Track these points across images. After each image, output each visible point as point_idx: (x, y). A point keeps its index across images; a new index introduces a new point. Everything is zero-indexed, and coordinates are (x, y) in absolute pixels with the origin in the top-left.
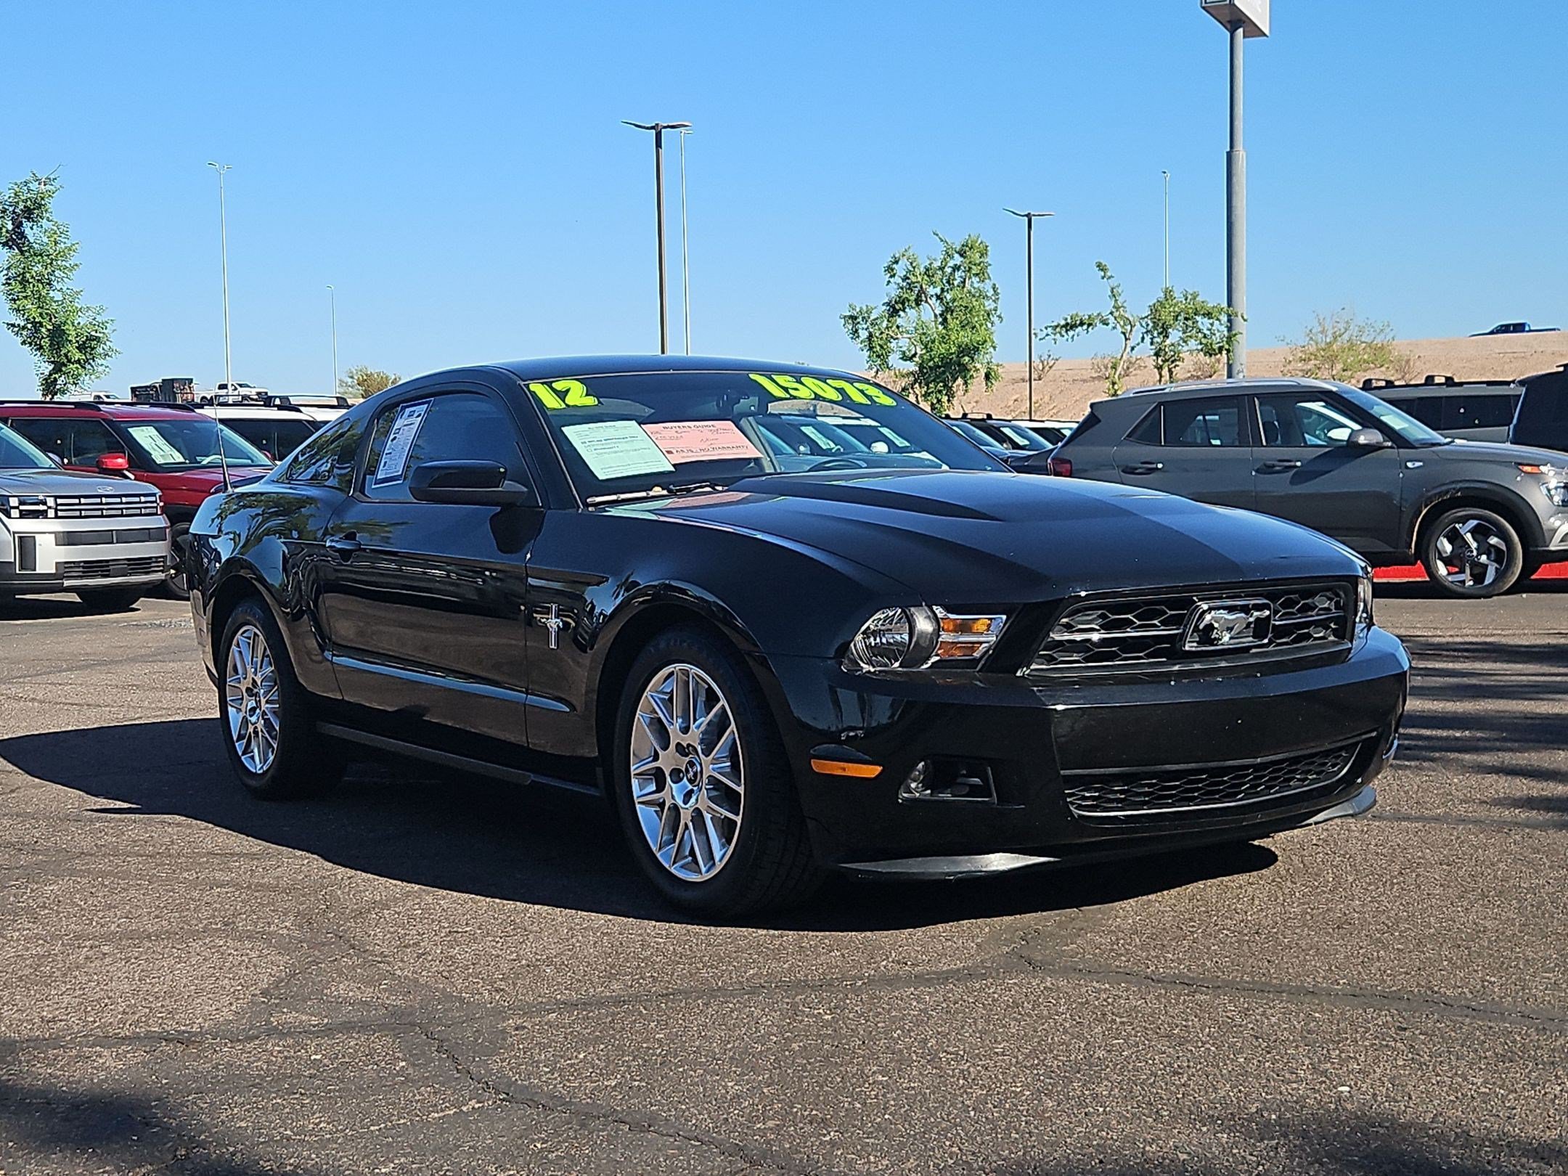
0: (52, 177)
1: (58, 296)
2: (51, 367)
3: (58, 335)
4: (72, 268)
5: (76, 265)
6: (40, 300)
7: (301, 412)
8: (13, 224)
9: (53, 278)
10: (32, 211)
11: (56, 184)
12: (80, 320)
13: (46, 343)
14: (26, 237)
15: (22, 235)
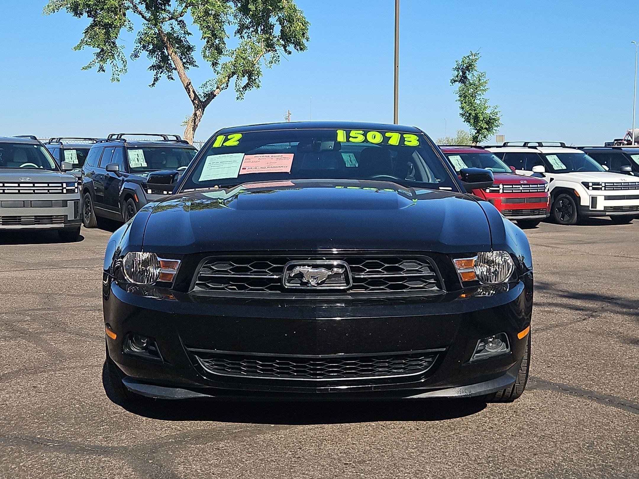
0: (477, 53)
1: (478, 102)
2: (476, 131)
3: (476, 118)
4: (485, 90)
5: (487, 89)
6: (471, 104)
7: (537, 149)
8: (462, 73)
9: (476, 94)
10: (469, 67)
11: (479, 56)
12: (486, 111)
13: (472, 121)
14: (467, 78)
15: (466, 78)
